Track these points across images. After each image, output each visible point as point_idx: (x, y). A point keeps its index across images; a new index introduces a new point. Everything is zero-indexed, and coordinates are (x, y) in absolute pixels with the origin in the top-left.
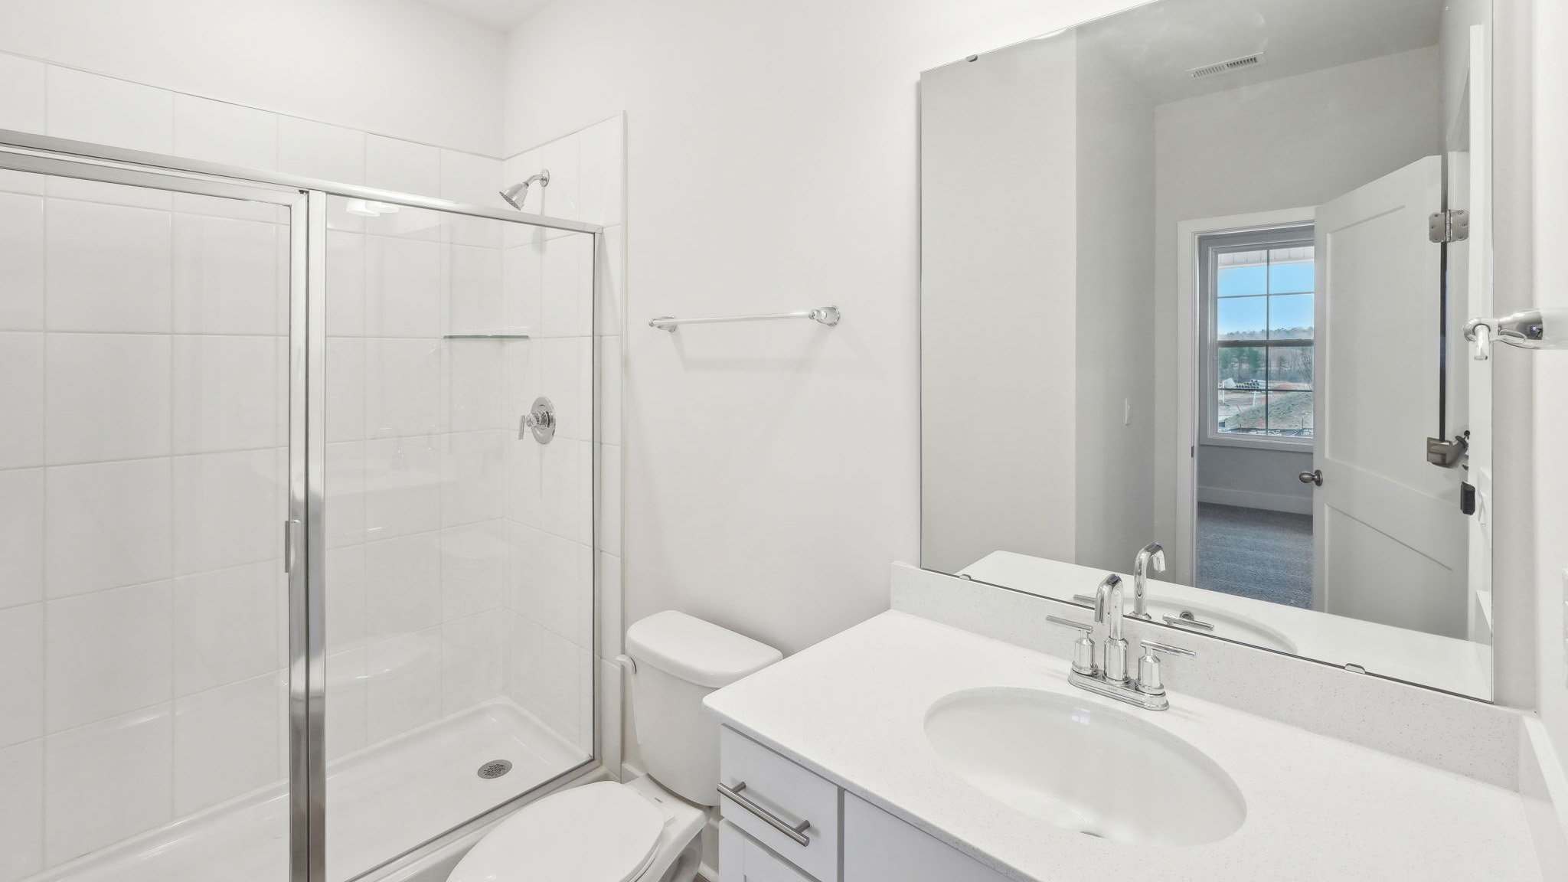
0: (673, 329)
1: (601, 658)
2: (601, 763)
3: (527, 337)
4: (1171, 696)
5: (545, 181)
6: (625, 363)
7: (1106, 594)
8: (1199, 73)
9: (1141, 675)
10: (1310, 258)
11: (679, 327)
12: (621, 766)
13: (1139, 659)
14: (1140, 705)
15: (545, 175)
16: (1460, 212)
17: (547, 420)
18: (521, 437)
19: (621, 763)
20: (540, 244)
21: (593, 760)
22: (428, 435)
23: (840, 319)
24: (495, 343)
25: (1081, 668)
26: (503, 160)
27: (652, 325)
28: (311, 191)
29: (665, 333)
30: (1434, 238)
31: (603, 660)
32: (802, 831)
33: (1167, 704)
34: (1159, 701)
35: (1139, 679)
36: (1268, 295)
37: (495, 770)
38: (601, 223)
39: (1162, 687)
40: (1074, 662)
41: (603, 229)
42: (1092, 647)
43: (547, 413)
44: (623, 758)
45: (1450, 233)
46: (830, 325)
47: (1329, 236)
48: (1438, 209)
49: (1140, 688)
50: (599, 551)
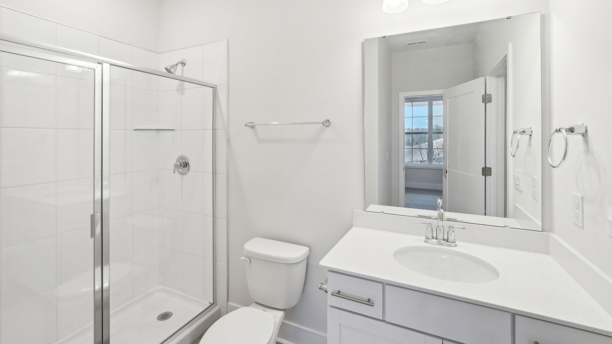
0: (253, 127)
1: (216, 261)
2: (216, 304)
3: (174, 130)
4: (457, 243)
5: (183, 64)
6: (228, 141)
7: (443, 212)
8: (409, 44)
9: (449, 236)
10: (426, 105)
11: (256, 126)
12: (227, 304)
13: (448, 232)
14: (450, 246)
15: (184, 62)
16: (490, 95)
17: (186, 165)
18: (174, 172)
19: (227, 303)
20: (181, 91)
21: (214, 304)
22: (125, 173)
23: (331, 125)
24: (155, 133)
25: (428, 237)
26: (159, 53)
27: (246, 125)
28: (104, 63)
29: (250, 129)
30: (483, 102)
31: (217, 262)
32: (369, 302)
33: (456, 245)
34: (454, 244)
35: (448, 238)
36: (412, 117)
37: (165, 316)
38: (215, 83)
39: (454, 240)
40: (426, 236)
41: (216, 86)
42: (432, 230)
43: (185, 162)
44: (228, 300)
45: (487, 101)
46: (327, 126)
47: (448, 99)
48: (484, 94)
49: (448, 241)
50: (215, 218)
